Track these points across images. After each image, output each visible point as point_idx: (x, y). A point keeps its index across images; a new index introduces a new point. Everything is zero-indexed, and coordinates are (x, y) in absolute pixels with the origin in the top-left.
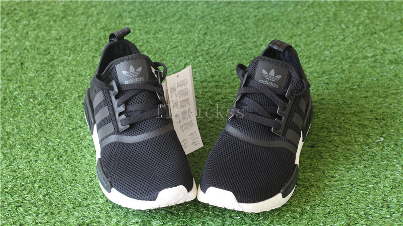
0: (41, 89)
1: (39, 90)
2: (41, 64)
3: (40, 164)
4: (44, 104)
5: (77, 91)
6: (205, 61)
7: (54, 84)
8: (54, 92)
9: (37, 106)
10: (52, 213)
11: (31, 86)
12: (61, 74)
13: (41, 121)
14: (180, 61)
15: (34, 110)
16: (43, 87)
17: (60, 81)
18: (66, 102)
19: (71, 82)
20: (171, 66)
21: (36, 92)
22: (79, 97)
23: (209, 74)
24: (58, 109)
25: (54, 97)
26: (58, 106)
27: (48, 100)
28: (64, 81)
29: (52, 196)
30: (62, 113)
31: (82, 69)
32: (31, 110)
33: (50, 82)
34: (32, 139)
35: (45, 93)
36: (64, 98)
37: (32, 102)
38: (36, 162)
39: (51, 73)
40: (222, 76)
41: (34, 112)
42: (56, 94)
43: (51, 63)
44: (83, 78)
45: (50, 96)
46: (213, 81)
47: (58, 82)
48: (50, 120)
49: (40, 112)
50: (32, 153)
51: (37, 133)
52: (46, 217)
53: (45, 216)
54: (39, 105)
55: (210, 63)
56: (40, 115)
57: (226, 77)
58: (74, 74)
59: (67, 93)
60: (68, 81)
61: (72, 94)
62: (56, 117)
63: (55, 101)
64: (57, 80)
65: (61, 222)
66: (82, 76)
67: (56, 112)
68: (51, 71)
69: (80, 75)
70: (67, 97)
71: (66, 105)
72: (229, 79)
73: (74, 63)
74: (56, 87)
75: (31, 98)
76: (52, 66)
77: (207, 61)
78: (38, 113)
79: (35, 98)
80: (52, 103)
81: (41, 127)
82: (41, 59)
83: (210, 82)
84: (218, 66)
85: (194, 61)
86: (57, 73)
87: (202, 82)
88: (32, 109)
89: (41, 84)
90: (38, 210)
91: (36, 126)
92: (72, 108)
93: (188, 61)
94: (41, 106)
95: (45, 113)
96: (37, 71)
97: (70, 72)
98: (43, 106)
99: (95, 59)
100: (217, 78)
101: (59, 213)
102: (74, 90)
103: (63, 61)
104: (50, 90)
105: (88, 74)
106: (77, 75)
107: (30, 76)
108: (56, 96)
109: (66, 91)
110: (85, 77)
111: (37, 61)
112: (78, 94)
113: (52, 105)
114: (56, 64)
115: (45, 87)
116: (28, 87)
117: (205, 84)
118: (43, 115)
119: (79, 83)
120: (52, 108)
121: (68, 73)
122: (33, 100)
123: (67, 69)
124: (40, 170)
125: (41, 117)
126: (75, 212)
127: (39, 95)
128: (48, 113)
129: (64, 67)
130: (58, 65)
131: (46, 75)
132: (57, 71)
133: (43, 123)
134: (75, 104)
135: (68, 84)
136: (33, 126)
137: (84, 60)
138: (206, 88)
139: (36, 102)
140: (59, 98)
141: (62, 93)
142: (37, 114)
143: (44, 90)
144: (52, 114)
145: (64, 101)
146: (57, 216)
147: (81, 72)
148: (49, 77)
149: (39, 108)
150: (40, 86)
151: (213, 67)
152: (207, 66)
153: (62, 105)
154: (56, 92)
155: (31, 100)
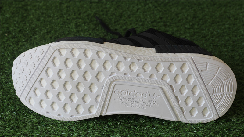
0: (16, 26)
1: (13, 27)
2: (17, 8)
3: (10, 85)
4: (17, 37)
5: (46, 28)
6: (154, 7)
7: (27, 23)
8: (26, 28)
9: (11, 39)
10: (18, 127)
11: (7, 24)
12: (33, 15)
13: (14, 51)
14: (133, 7)
15: (8, 42)
16: (17, 25)
17: (32, 20)
18: (36, 37)
19: (41, 21)
20: (126, 10)
21: (11, 29)
22: (47, 32)
23: (158, 17)
24: (29, 41)
25: (26, 33)
26: (29, 40)
27: (21, 35)
28: (35, 20)
29: (18, 112)
30: (32, 45)
31: (51, 12)
32: (6, 43)
33: (23, 21)
34: (4, 65)
35: (19, 29)
36: (35, 33)
37: (6, 36)
38: (6, 84)
39: (25, 15)
40: (169, 18)
41: (8, 44)
42: (28, 31)
43: (25, 8)
44: (51, 18)
45: (23, 32)
46: (162, 22)
47: (30, 21)
48: (21, 50)
49: (13, 44)
50: (3, 76)
51: (9, 60)
52: (12, 131)
53: (11, 129)
54: (13, 38)
55: (159, 8)
56: (13, 46)
57: (173, 19)
58: (44, 15)
59: (37, 29)
60: (39, 20)
61: (41, 30)
62: (27, 47)
63: (27, 35)
64: (29, 20)
65: (26, 135)
66: (50, 17)
67: (27, 44)
68: (25, 13)
69: (49, 16)
70: (37, 33)
71: (35, 38)
72: (175, 20)
73: (44, 7)
74: (28, 25)
75: (6, 33)
76: (26, 10)
77: (156, 7)
78: (11, 44)
79: (9, 33)
80: (24, 37)
81: (13, 56)
82: (16, 5)
83: (159, 22)
84: (165, 11)
85: (145, 6)
86: (30, 15)
87: (152, 22)
88: (7, 41)
89: (15, 23)
90: (5, 124)
91: (8, 55)
92: (41, 41)
93: (140, 7)
94: (14, 39)
95: (18, 45)
96: (13, 13)
97: (40, 14)
98: (16, 39)
99: (62, 5)
100: (165, 19)
101: (24, 127)
102: (44, 27)
103: (35, 6)
104: (23, 27)
105: (55, 16)
106: (47, 16)
107: (7, 17)
108: (28, 32)
109: (36, 28)
110: (53, 18)
111: (14, 6)
112: (47, 30)
113: (24, 39)
114: (29, 8)
115: (19, 25)
116: (4, 25)
117: (155, 24)
118: (16, 46)
119: (48, 23)
120: (24, 40)
121: (39, 14)
122: (8, 35)
123: (38, 12)
124: (10, 90)
125: (14, 48)
126: (39, 127)
127: (13, 31)
128: (20, 45)
129: (35, 10)
130: (31, 9)
131: (20, 16)
132: (30, 13)
133: (15, 52)
134: (44, 38)
135: (38, 23)
136: (6, 55)
137: (53, 5)
138: (156, 27)
139: (10, 36)
140: (30, 33)
141: (33, 29)
142: (10, 46)
143: (18, 27)
144: (24, 45)
145: (34, 36)
146: (23, 130)
147: (49, 14)
148: (22, 18)
149: (12, 40)
150: (15, 24)
151: (161, 11)
152: (156, 10)
153: (33, 38)
154: (28, 29)
155: (6, 35)
